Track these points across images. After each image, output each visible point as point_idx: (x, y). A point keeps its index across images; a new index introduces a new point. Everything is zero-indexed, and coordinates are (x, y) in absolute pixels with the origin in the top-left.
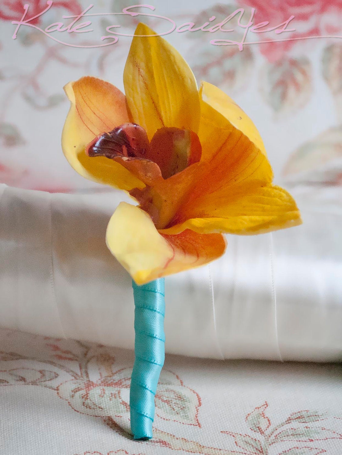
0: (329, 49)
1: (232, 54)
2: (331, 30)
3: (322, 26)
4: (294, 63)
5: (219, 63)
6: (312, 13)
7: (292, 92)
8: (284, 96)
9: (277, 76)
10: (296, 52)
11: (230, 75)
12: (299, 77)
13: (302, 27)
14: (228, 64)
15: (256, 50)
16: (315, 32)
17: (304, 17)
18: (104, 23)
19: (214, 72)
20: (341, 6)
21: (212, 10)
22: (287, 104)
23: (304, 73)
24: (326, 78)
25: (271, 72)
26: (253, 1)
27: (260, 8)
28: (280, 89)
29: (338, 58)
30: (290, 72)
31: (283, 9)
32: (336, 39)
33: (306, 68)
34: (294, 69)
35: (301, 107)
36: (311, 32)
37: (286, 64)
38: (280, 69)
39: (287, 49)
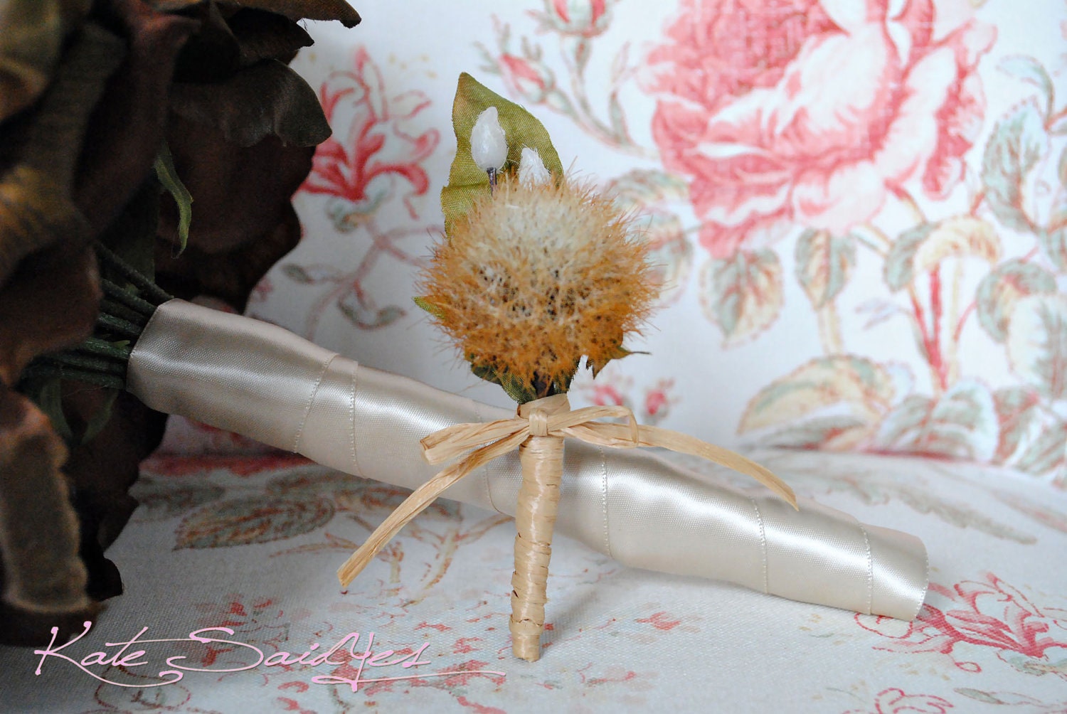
0: (808, 238)
1: (658, 245)
2: (811, 209)
3: (796, 203)
4: (753, 259)
6: (781, 184)
7: (750, 303)
8: (738, 310)
9: (727, 279)
10: (756, 242)
12: (762, 281)
13: (766, 204)
15: (694, 238)
16: (785, 212)
17: (768, 190)
20: (828, 172)
21: (625, 178)
22: (743, 322)
23: (769, 274)
24: (803, 284)
25: (718, 274)
26: (689, 166)
27: (701, 176)
28: (732, 300)
29: (821, 252)
30: (748, 274)
31: (735, 177)
32: (819, 222)
33: (772, 268)
34: (753, 269)
35: (766, 327)
36: (780, 213)
37: (742, 261)
38: (732, 270)
39: (742, 238)
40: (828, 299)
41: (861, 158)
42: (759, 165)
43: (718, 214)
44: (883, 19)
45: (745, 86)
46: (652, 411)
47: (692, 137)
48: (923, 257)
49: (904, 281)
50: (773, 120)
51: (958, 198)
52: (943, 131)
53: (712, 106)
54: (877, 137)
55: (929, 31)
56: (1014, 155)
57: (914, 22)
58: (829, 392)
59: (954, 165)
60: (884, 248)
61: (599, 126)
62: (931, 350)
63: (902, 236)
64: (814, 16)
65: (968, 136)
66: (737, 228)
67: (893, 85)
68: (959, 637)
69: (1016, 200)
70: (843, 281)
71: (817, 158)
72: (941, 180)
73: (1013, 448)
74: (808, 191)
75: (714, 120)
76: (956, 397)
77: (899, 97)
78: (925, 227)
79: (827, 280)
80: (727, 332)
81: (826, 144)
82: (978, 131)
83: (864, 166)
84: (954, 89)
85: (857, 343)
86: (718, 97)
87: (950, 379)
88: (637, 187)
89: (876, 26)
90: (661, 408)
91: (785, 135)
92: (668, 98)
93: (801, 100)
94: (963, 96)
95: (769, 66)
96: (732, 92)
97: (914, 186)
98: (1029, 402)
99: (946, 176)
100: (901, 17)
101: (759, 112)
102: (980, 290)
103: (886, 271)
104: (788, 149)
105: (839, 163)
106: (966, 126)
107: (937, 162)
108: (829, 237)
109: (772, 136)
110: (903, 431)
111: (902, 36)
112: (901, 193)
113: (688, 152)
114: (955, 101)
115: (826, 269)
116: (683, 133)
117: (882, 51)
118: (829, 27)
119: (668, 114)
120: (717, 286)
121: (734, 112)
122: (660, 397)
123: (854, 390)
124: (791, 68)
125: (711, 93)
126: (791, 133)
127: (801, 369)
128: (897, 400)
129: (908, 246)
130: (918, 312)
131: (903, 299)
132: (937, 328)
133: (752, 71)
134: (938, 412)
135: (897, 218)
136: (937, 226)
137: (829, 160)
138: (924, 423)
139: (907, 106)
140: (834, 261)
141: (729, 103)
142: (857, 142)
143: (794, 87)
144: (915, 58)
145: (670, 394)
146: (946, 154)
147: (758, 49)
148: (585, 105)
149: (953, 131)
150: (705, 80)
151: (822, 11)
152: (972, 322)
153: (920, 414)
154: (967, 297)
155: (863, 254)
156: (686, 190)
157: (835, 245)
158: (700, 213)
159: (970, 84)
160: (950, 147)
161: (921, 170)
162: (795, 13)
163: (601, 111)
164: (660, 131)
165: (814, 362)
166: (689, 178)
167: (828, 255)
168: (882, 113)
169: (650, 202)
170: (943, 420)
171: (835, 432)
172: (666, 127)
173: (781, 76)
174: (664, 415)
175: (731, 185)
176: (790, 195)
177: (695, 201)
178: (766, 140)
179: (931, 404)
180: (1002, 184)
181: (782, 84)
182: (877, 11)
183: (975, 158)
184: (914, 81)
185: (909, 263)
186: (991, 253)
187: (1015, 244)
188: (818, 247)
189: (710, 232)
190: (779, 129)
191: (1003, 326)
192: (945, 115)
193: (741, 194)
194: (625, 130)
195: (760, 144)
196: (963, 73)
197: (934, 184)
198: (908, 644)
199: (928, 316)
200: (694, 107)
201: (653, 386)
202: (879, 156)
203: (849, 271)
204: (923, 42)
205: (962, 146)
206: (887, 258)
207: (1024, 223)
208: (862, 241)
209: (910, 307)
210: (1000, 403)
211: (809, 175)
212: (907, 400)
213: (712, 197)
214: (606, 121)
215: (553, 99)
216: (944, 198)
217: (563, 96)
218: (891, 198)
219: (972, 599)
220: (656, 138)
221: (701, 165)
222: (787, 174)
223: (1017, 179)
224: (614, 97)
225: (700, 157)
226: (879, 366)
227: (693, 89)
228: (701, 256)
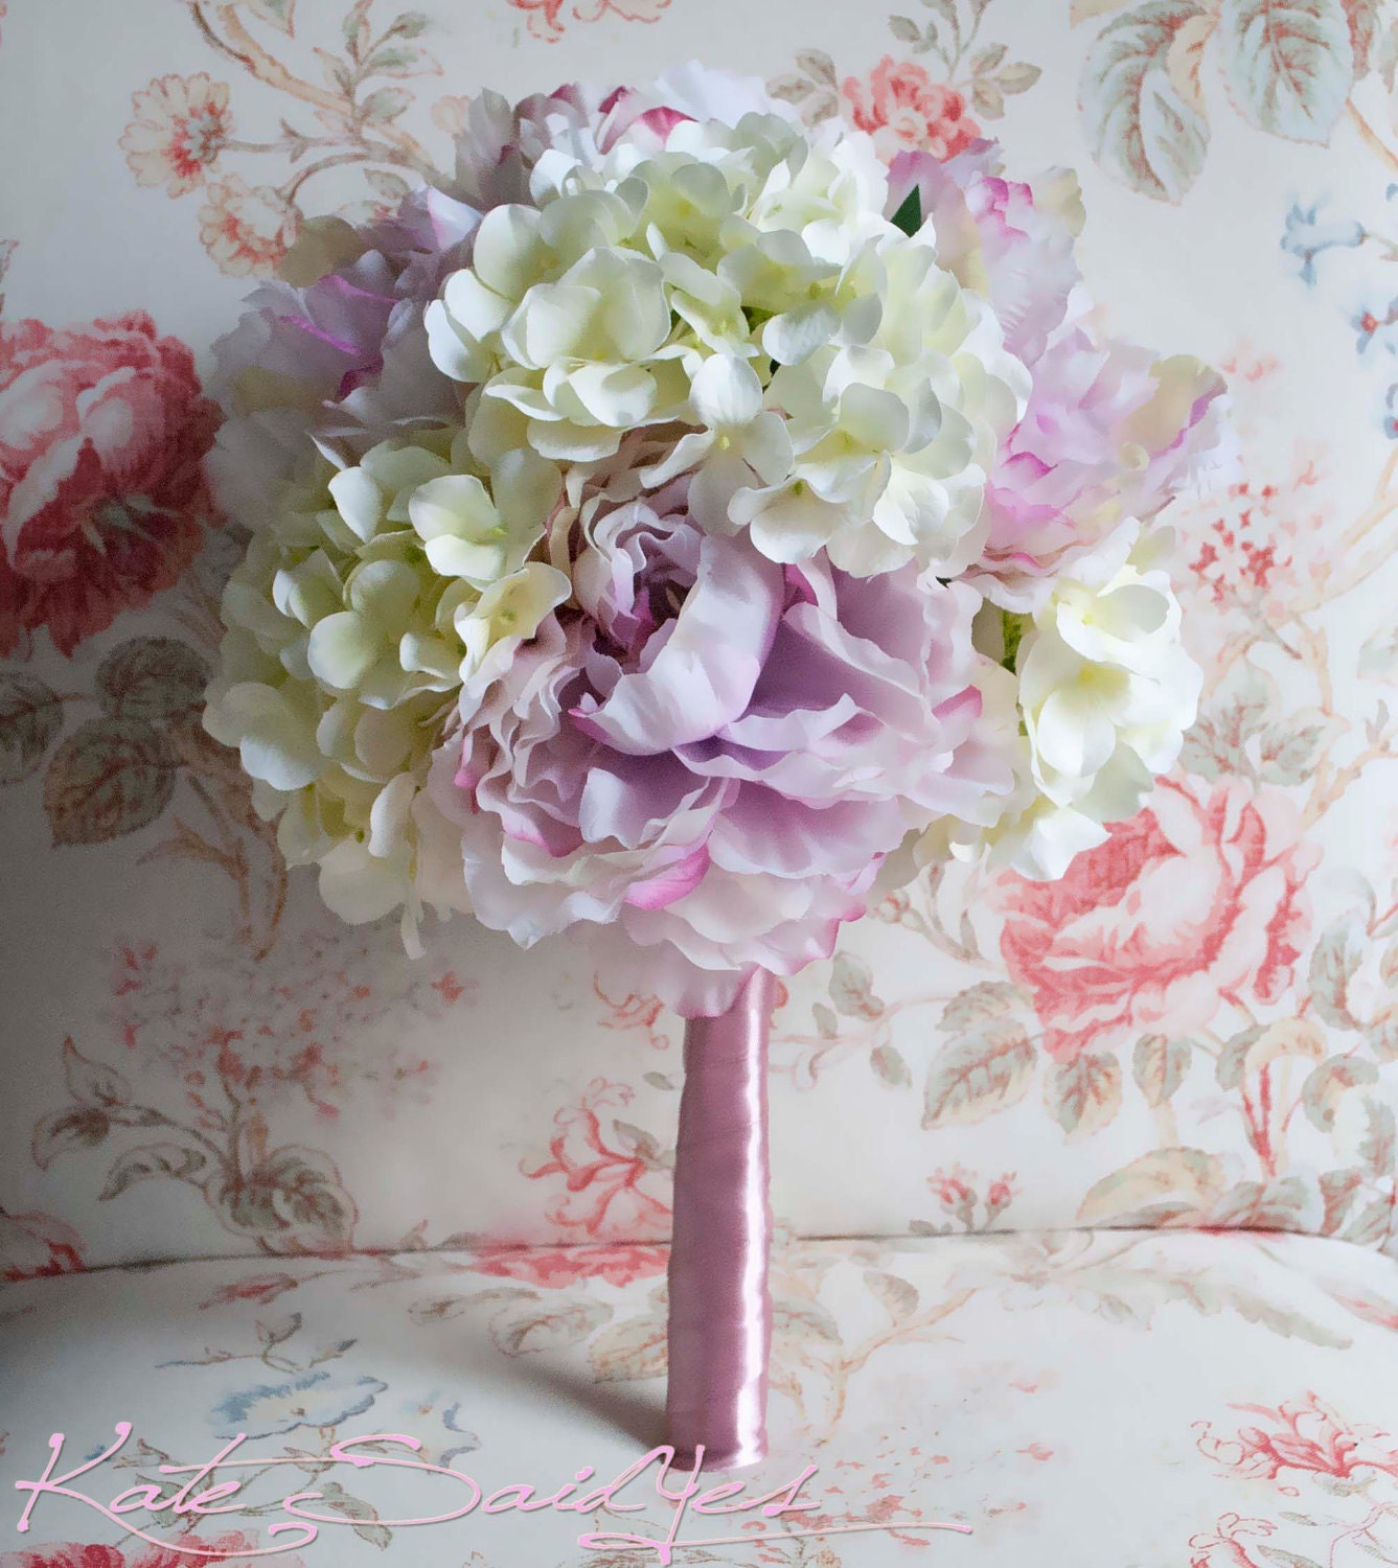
0: (1146, 1043)
1: (1003, 1052)
2: (1150, 1016)
3: (1134, 1010)
4: (1093, 1062)
5: (984, 1063)
6: (1123, 992)
7: (1091, 1102)
8: (1079, 1109)
9: (1070, 1081)
10: (1097, 1047)
11: (1002, 1081)
12: (1102, 1082)
13: (1106, 1012)
14: (997, 1065)
15: (1038, 1044)
16: (1125, 1019)
17: (1109, 998)
18: (817, 1008)
19: (978, 1076)
20: (1165, 982)
21: (973, 988)
22: (1083, 1119)
23: (1108, 1076)
24: (1141, 1085)
25: (1060, 1076)
26: (1035, 978)
27: (1046, 987)
28: (1074, 1098)
29: (1160, 1054)
30: (1089, 1076)
31: (1077, 987)
32: (1155, 1028)
33: (1110, 1070)
34: (1094, 1071)
35: (1106, 1125)
36: (1120, 1020)
37: (1083, 1064)
38: (1074, 1072)
39: (1083, 1043)
40: (1164, 1098)
41: (1197, 968)
42: (1102, 976)
43: (1062, 1021)
44: (1218, 842)
45: (1089, 905)
46: (995, 1201)
47: (1039, 952)
48: (1253, 1058)
49: (1236, 1080)
50: (1114, 935)
51: (1286, 1001)
52: (1273, 943)
53: (1056, 925)
54: (1211, 949)
55: (1261, 852)
56: (1339, 960)
57: (1246, 844)
58: (1163, 1180)
59: (1282, 971)
60: (1218, 1049)
61: (951, 942)
62: (1260, 1142)
63: (1233, 1038)
64: (1154, 840)
65: (1295, 946)
66: (1078, 1034)
67: (1227, 902)
68: (1282, 1462)
69: (1340, 1001)
70: (1178, 1082)
71: (1157, 969)
72: (1271, 986)
73: (1339, 1224)
74: (1146, 999)
75: (1058, 937)
76: (1283, 1183)
77: (1233, 912)
78: (1256, 1030)
79: (1163, 1080)
80: (1068, 1131)
81: (1162, 958)
82: (1304, 940)
83: (1199, 975)
84: (1284, 903)
85: (1191, 1137)
86: (1063, 915)
87: (1277, 1167)
88: (985, 997)
89: (1212, 849)
90: (1004, 1199)
91: (1125, 949)
92: (1015, 916)
93: (1141, 916)
94: (1292, 910)
95: (1111, 887)
96: (1076, 911)
97: (1247, 994)
98: (1353, 1182)
99: (1276, 982)
100: (1235, 839)
101: (1101, 929)
102: (1306, 1083)
103: (1218, 1071)
104: (1128, 961)
105: (1175, 973)
106: (1294, 937)
107: (1266, 970)
108: (1165, 1041)
109: (1113, 950)
110: (1235, 1213)
111: (1236, 857)
112: (1233, 999)
113: (1034, 966)
114: (1284, 915)
115: (1162, 1069)
116: (1030, 949)
117: (1219, 870)
118: (1167, 850)
119: (1016, 932)
120: (1059, 1088)
121: (1078, 929)
122: (1004, 1189)
123: (1190, 1180)
124: (1131, 888)
125: (1056, 912)
126: (1131, 947)
127: (1137, 1161)
128: (1229, 1186)
129: (1242, 1046)
130: (1249, 1108)
131: (1235, 1096)
132: (1266, 1122)
133: (1095, 891)
134: (1266, 1197)
135: (1229, 1023)
136: (1267, 1028)
137: (1166, 971)
138: (1254, 1205)
139: (1239, 921)
140: (1170, 1064)
141: (1073, 921)
142: (1193, 955)
143: (1135, 905)
144: (1248, 877)
145: (1012, 1187)
146: (1276, 964)
147: (1101, 871)
148: (937, 923)
149: (1282, 942)
150: (1050, 900)
151: (1161, 835)
152: (1299, 1115)
153: (1251, 1198)
154: (1296, 1091)
155: (1197, 1056)
156: (1032, 1001)
157: (1169, 1048)
158: (1044, 1021)
159: (1298, 900)
160: (1279, 956)
161: (1252, 978)
162: (1136, 838)
163: (953, 929)
164: (1008, 946)
165: (1149, 1155)
166: (1035, 989)
167: (1164, 1057)
168: (1216, 928)
169: (997, 1009)
170: (1271, 1203)
171: (1169, 1215)
172: (1013, 943)
173: (1123, 894)
174: (1006, 1205)
175: (1075, 995)
176: (1129, 1002)
177: (1039, 1010)
178: (1107, 953)
179: (1261, 1190)
180: (1328, 989)
181: (1123, 902)
182: (1214, 834)
183: (1302, 965)
184: (1245, 898)
185: (1241, 1062)
186: (1317, 1051)
187: (1340, 1042)
188: (1155, 1051)
189: (1055, 1038)
190: (1119, 944)
191: (1329, 1116)
192: (1275, 928)
193: (1083, 1003)
194: (975, 946)
195: (1102, 957)
196: (1291, 889)
197: (1264, 989)
198: (1242, 1471)
199: (1258, 1111)
200: (1041, 925)
201: (997, 1179)
202: (1213, 966)
203: (1184, 1072)
204: (1256, 862)
205: (1291, 955)
206: (1219, 1058)
207: (1350, 1022)
208: (1196, 1044)
209: (1242, 1104)
210: (1326, 1185)
211: (1148, 985)
212: (1238, 1186)
213: (1056, 1006)
214: (959, 940)
215: (907, 917)
216: (1274, 1003)
217: (916, 914)
218: (1225, 1003)
219: (1293, 1421)
220: (1004, 953)
221: (1046, 977)
222: (1128, 984)
223: (1342, 983)
224: (965, 915)
225: (1045, 970)
226: (1211, 1157)
227: (1039, 908)
228: (1045, 1060)
